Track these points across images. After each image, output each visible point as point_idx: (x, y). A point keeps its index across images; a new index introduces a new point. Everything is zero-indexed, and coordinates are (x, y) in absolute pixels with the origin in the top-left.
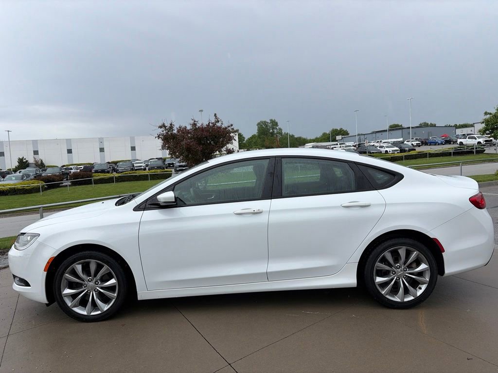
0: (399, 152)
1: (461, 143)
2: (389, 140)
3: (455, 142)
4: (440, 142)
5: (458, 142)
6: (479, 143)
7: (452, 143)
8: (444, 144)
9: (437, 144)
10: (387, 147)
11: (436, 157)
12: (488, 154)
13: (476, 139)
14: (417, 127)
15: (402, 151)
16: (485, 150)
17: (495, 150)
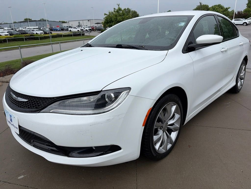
0: (44, 34)
1: (70, 31)
2: (30, 27)
3: (67, 30)
4: (59, 30)
5: (69, 30)
6: (78, 30)
7: (64, 30)
8: (61, 31)
9: (58, 30)
10: (37, 31)
11: (65, 37)
12: (86, 36)
13: (77, 29)
14: (39, 21)
15: (45, 33)
16: (84, 34)
17: (89, 34)
